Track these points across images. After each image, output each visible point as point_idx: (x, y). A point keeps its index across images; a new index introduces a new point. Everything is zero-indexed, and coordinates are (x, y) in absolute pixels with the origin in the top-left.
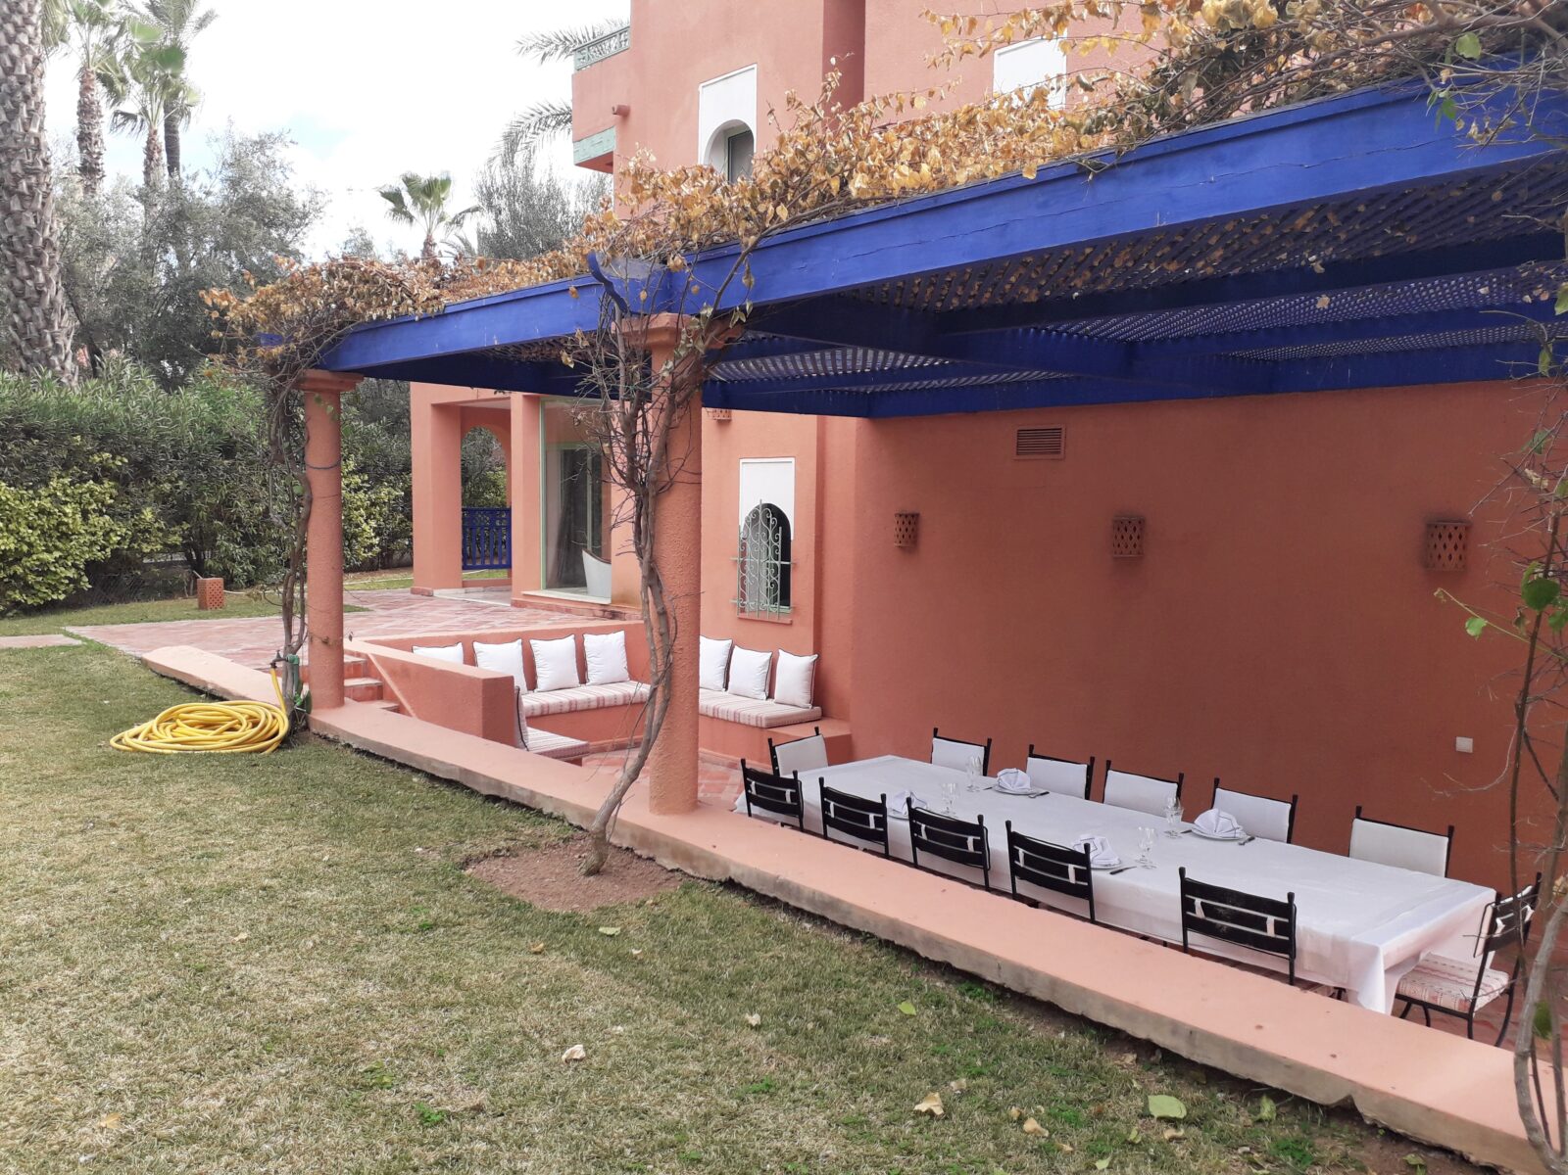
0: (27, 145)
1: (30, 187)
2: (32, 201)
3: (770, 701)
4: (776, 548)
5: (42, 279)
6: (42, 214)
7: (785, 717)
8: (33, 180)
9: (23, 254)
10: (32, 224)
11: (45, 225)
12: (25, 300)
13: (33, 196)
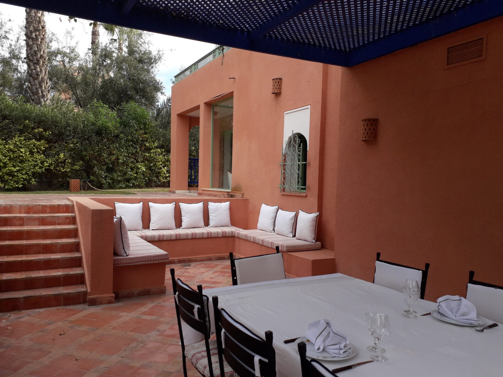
0: (36, 20)
1: (36, 36)
2: (36, 41)
3: (294, 238)
4: (299, 155)
5: (39, 70)
6: (40, 46)
7: (298, 246)
8: (37, 33)
9: (33, 60)
10: (36, 49)
11: (41, 50)
12: (33, 77)
13: (37, 39)
